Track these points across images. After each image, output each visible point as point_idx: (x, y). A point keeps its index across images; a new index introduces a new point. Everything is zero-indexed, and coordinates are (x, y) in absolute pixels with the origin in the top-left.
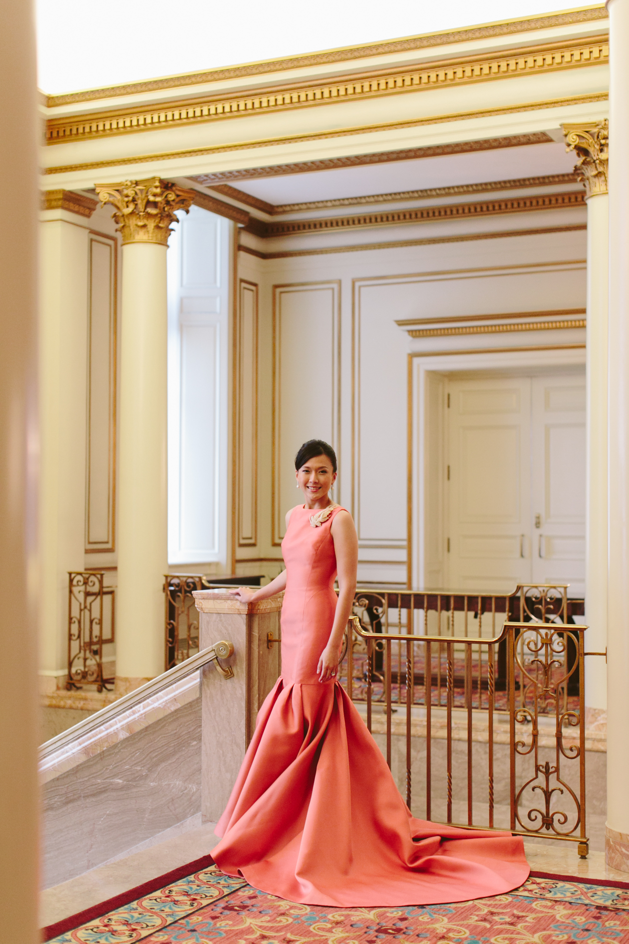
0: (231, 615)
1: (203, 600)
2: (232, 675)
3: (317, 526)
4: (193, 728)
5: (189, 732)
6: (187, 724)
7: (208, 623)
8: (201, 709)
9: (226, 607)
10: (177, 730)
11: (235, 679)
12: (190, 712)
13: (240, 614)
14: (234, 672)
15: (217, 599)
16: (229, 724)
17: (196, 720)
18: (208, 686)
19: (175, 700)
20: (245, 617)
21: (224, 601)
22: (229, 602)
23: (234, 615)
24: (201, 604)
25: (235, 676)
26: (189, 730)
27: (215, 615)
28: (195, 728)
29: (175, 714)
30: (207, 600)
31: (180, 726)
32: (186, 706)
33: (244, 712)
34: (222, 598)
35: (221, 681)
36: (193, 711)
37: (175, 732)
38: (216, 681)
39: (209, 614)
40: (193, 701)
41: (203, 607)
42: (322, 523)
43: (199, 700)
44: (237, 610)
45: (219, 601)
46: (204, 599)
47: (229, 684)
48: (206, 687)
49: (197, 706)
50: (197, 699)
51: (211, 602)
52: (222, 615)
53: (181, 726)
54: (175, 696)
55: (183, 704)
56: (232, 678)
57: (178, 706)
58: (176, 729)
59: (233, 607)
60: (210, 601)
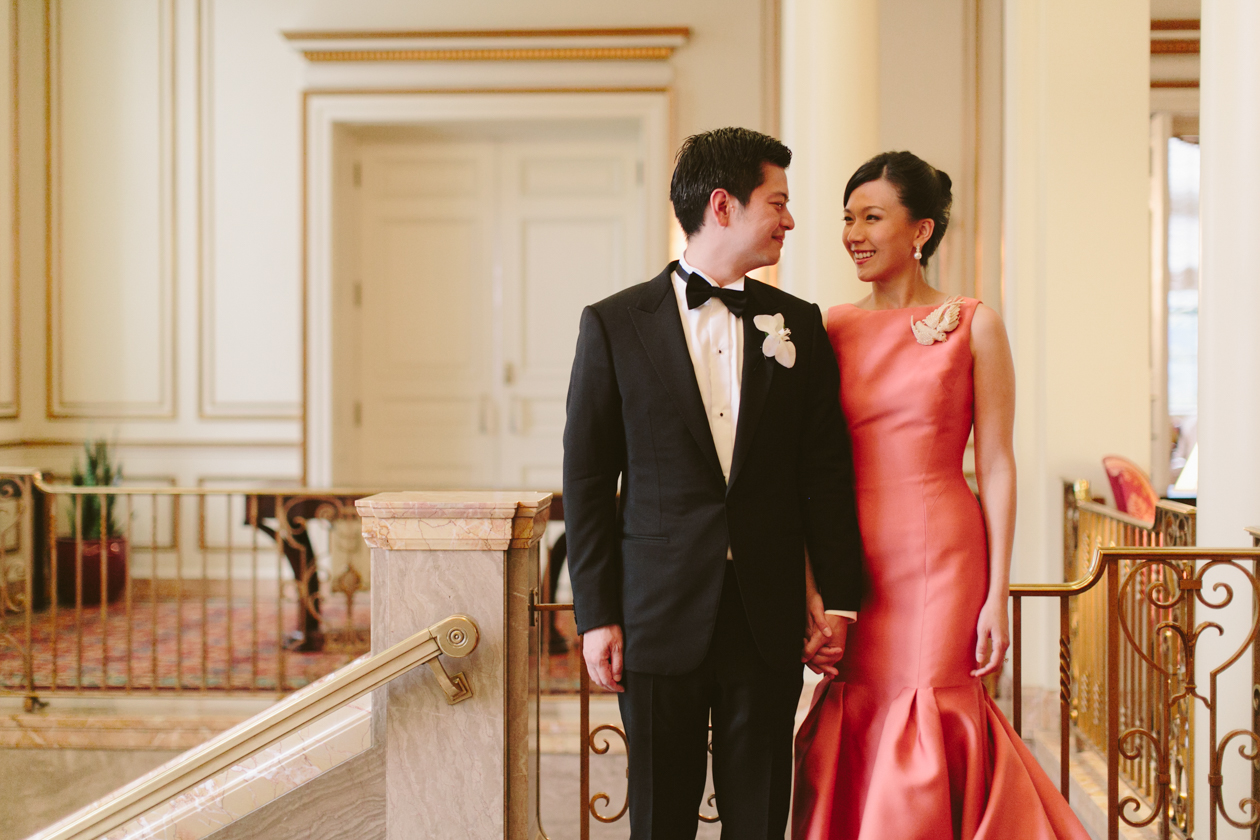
0: (465, 553)
1: (391, 521)
2: (469, 694)
3: (936, 342)
4: (356, 822)
5: (346, 832)
6: (340, 813)
7: (403, 573)
8: (383, 775)
9: (454, 536)
10: (313, 830)
11: (475, 704)
12: (347, 784)
13: (490, 550)
14: (473, 689)
15: (429, 518)
16: (461, 808)
17: (363, 803)
18: (402, 722)
19: (306, 758)
20: (500, 556)
21: (447, 521)
22: (461, 523)
23: (472, 553)
24: (384, 531)
25: (476, 697)
26: (346, 828)
27: (420, 557)
28: (363, 822)
29: (308, 791)
30: (402, 521)
31: (321, 818)
32: (337, 772)
33: (501, 779)
34: (444, 513)
35: (437, 708)
36: (356, 781)
37: (307, 833)
38: (425, 710)
39: (404, 553)
40: (356, 759)
41: (392, 536)
42: (948, 333)
43: (375, 756)
44: (480, 541)
45: (433, 522)
46: (394, 518)
47: (460, 715)
48: (396, 724)
49: (366, 769)
50: (368, 753)
51: (413, 524)
52: (441, 554)
53: (325, 818)
54: (304, 749)
55: (328, 767)
56: (468, 702)
57: (316, 772)
58: (310, 828)
59: (471, 535)
60: (409, 521)
